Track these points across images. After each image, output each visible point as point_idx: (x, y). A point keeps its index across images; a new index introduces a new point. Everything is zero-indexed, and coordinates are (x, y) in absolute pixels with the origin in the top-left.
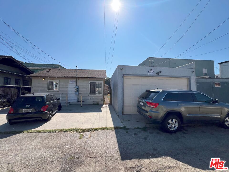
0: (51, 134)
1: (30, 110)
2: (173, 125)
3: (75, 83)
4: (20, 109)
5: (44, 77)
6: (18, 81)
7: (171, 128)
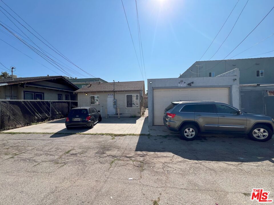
0: (93, 136)
1: (79, 119)
2: (190, 133)
3: (113, 96)
4: (73, 119)
5: (87, 93)
6: (67, 97)
7: (188, 136)
